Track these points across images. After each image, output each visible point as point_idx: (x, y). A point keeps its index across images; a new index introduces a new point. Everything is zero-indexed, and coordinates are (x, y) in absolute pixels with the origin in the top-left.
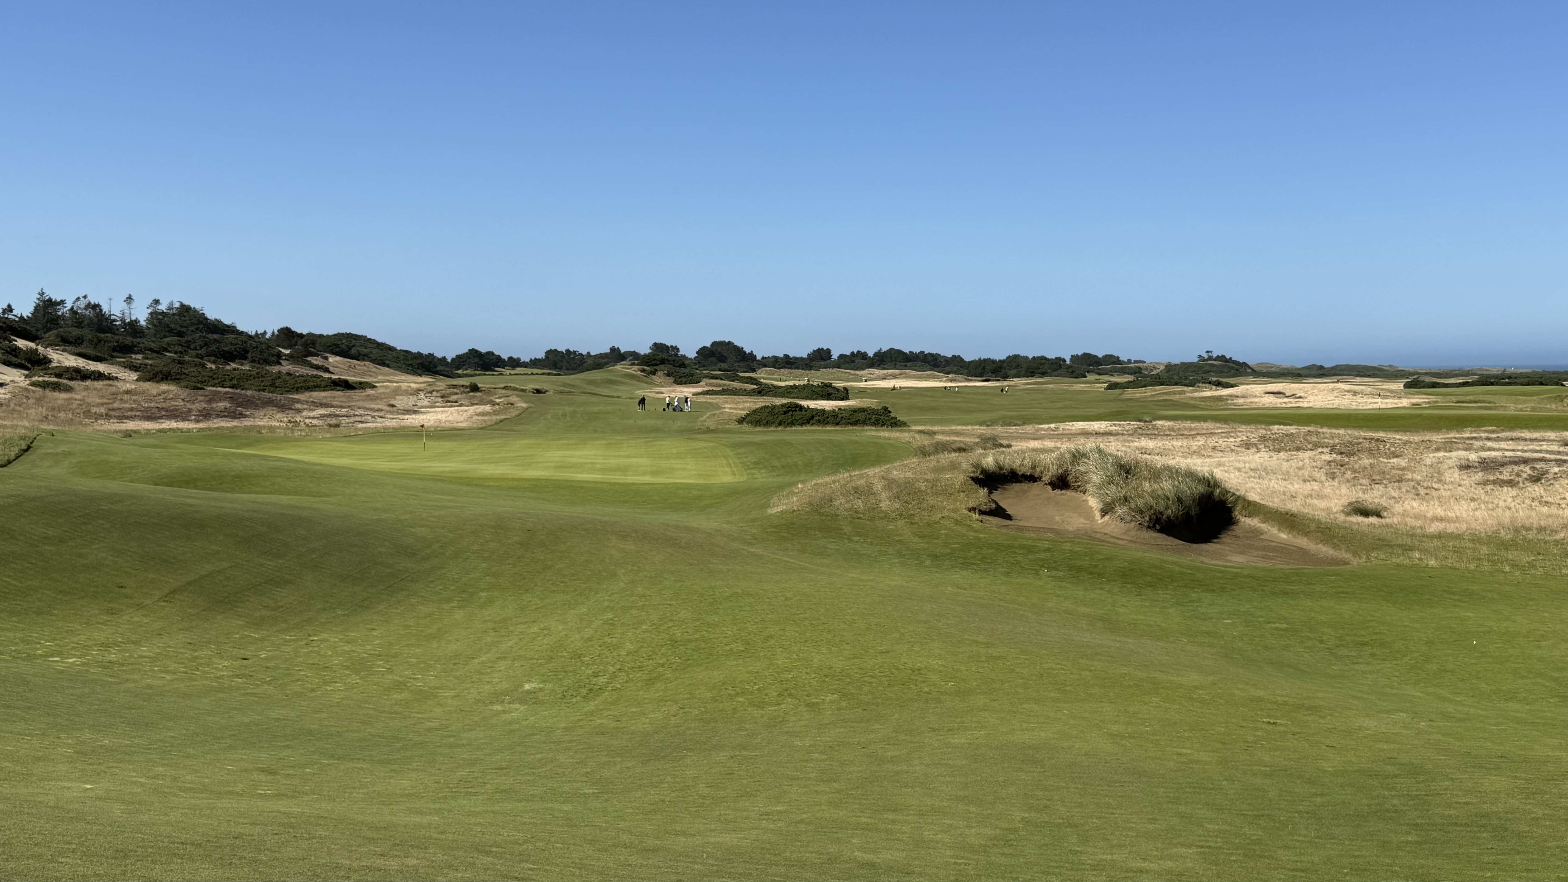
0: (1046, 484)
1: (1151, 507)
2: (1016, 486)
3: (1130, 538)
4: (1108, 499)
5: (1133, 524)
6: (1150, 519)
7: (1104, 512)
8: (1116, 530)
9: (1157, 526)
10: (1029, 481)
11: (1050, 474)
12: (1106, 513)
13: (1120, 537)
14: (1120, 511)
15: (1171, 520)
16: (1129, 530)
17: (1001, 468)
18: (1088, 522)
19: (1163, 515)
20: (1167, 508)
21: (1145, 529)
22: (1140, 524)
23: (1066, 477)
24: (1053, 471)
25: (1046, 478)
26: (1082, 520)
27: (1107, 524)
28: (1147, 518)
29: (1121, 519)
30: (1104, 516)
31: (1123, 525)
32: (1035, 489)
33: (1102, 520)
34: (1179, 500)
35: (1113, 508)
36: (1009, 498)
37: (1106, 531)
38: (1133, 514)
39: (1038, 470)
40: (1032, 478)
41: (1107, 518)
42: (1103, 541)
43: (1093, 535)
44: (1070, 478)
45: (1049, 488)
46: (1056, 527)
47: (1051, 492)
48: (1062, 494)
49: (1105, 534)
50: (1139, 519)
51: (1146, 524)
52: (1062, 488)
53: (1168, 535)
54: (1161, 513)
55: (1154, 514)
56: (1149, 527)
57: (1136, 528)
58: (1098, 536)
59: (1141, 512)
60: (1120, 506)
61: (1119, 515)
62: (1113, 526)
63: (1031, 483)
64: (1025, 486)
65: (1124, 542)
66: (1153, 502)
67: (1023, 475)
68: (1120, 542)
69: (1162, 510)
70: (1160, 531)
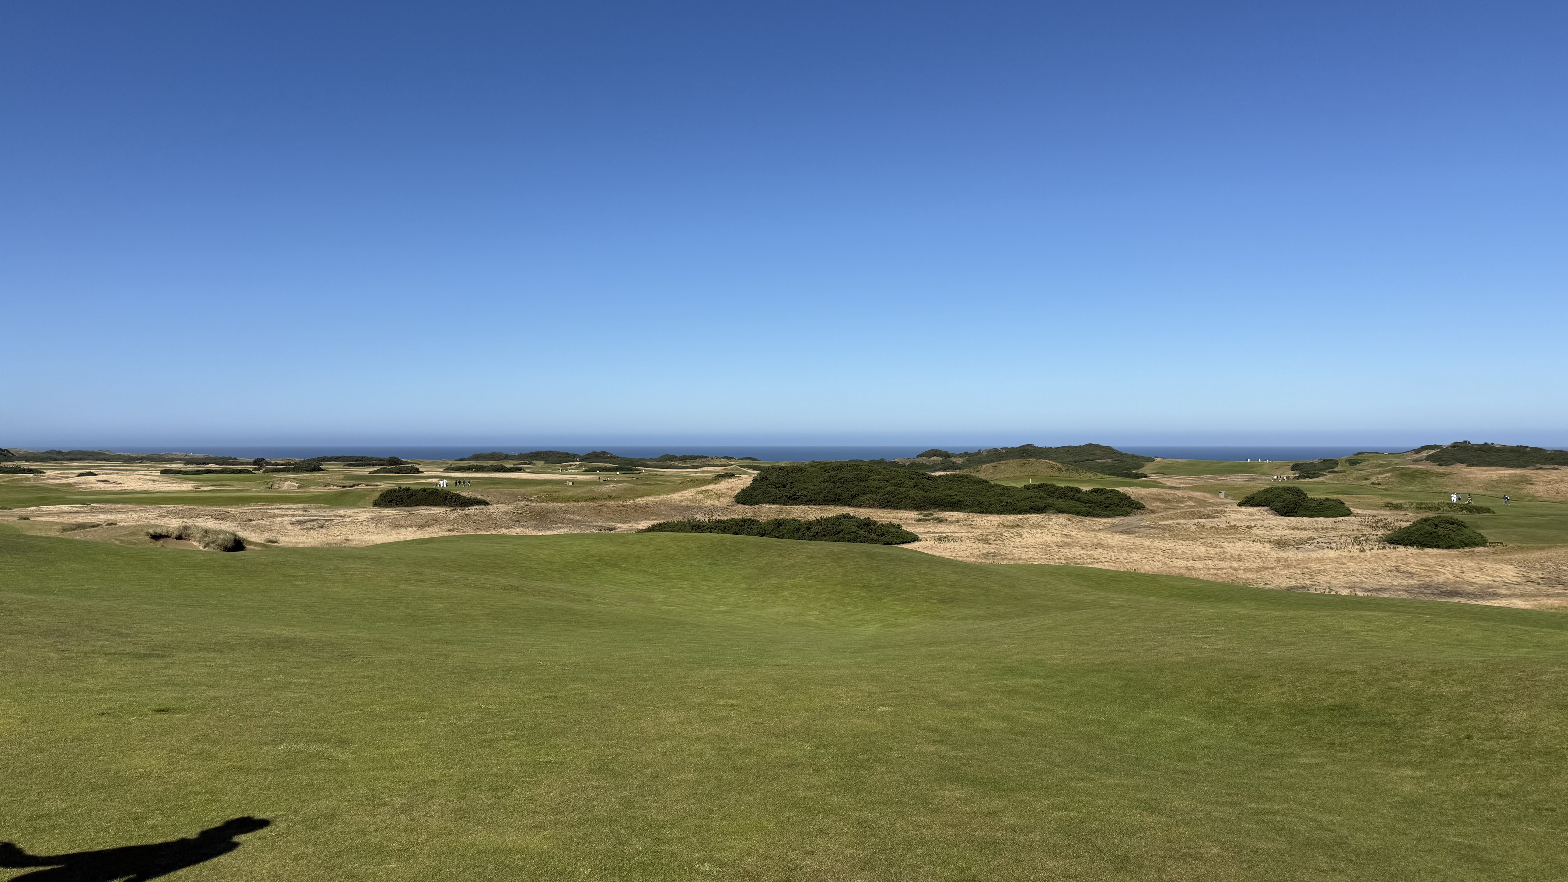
14: (212, 546)
17: (156, 533)
24: (176, 533)
32: (170, 540)
40: (168, 537)
52: (180, 539)
64: (166, 539)
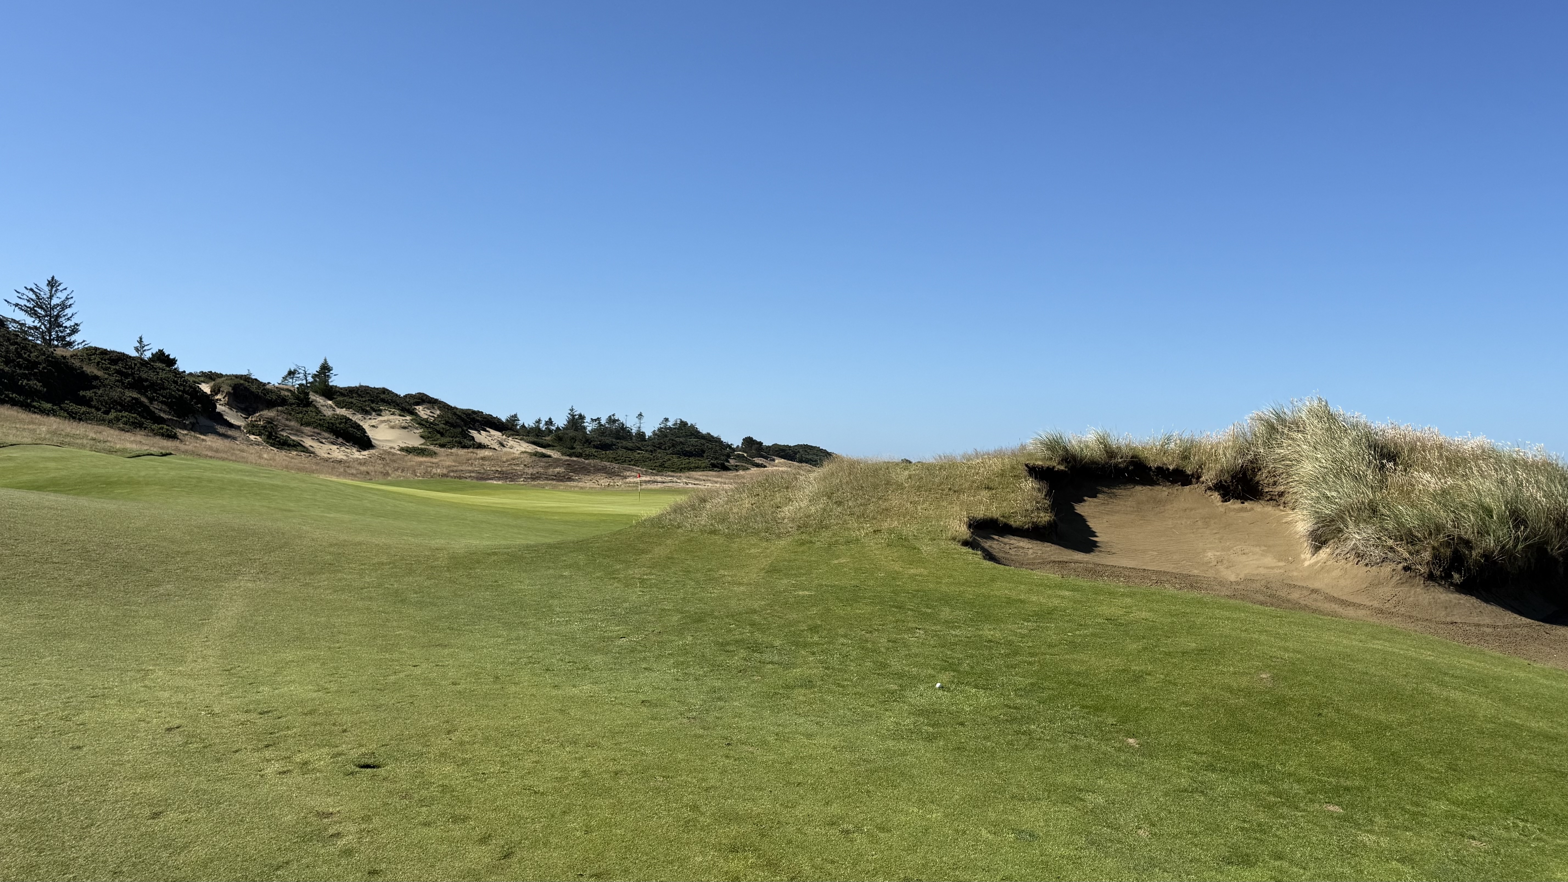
0: (1210, 488)
1: (1439, 528)
2: (1141, 492)
3: (1376, 604)
4: (1327, 510)
5: (1387, 569)
6: (1435, 557)
7: (1319, 540)
8: (1342, 582)
9: (1456, 576)
10: (1174, 482)
11: (1219, 466)
12: (1324, 543)
13: (1351, 599)
15: (1495, 563)
16: (1376, 584)
18: (1282, 564)
19: (1471, 548)
20: (1482, 532)
21: (1420, 581)
22: (1406, 569)
23: (1254, 474)
25: (1209, 477)
26: (1269, 561)
27: (1324, 568)
28: (1427, 555)
29: (1358, 555)
30: (1317, 549)
31: (1361, 570)
33: (1314, 559)
34: (1517, 518)
35: (1340, 531)
36: (1118, 512)
37: (1316, 585)
38: (1390, 542)
39: (1194, 460)
41: (1324, 553)
42: (1305, 608)
43: (1283, 593)
44: (1262, 477)
45: (1216, 496)
46: (1196, 572)
47: (1220, 503)
48: (1245, 510)
49: (1314, 591)
50: (1406, 555)
51: (1423, 569)
53: (1487, 601)
54: (1467, 543)
55: (1448, 545)
56: (1431, 577)
57: (1397, 578)
58: (1295, 595)
59: (1409, 538)
60: (1357, 525)
61: (1355, 547)
62: (1336, 573)
63: (1178, 487)
65: (1361, 613)
66: (1445, 517)
67: (1159, 469)
68: (1351, 612)
69: (1469, 536)
70: (1464, 588)
